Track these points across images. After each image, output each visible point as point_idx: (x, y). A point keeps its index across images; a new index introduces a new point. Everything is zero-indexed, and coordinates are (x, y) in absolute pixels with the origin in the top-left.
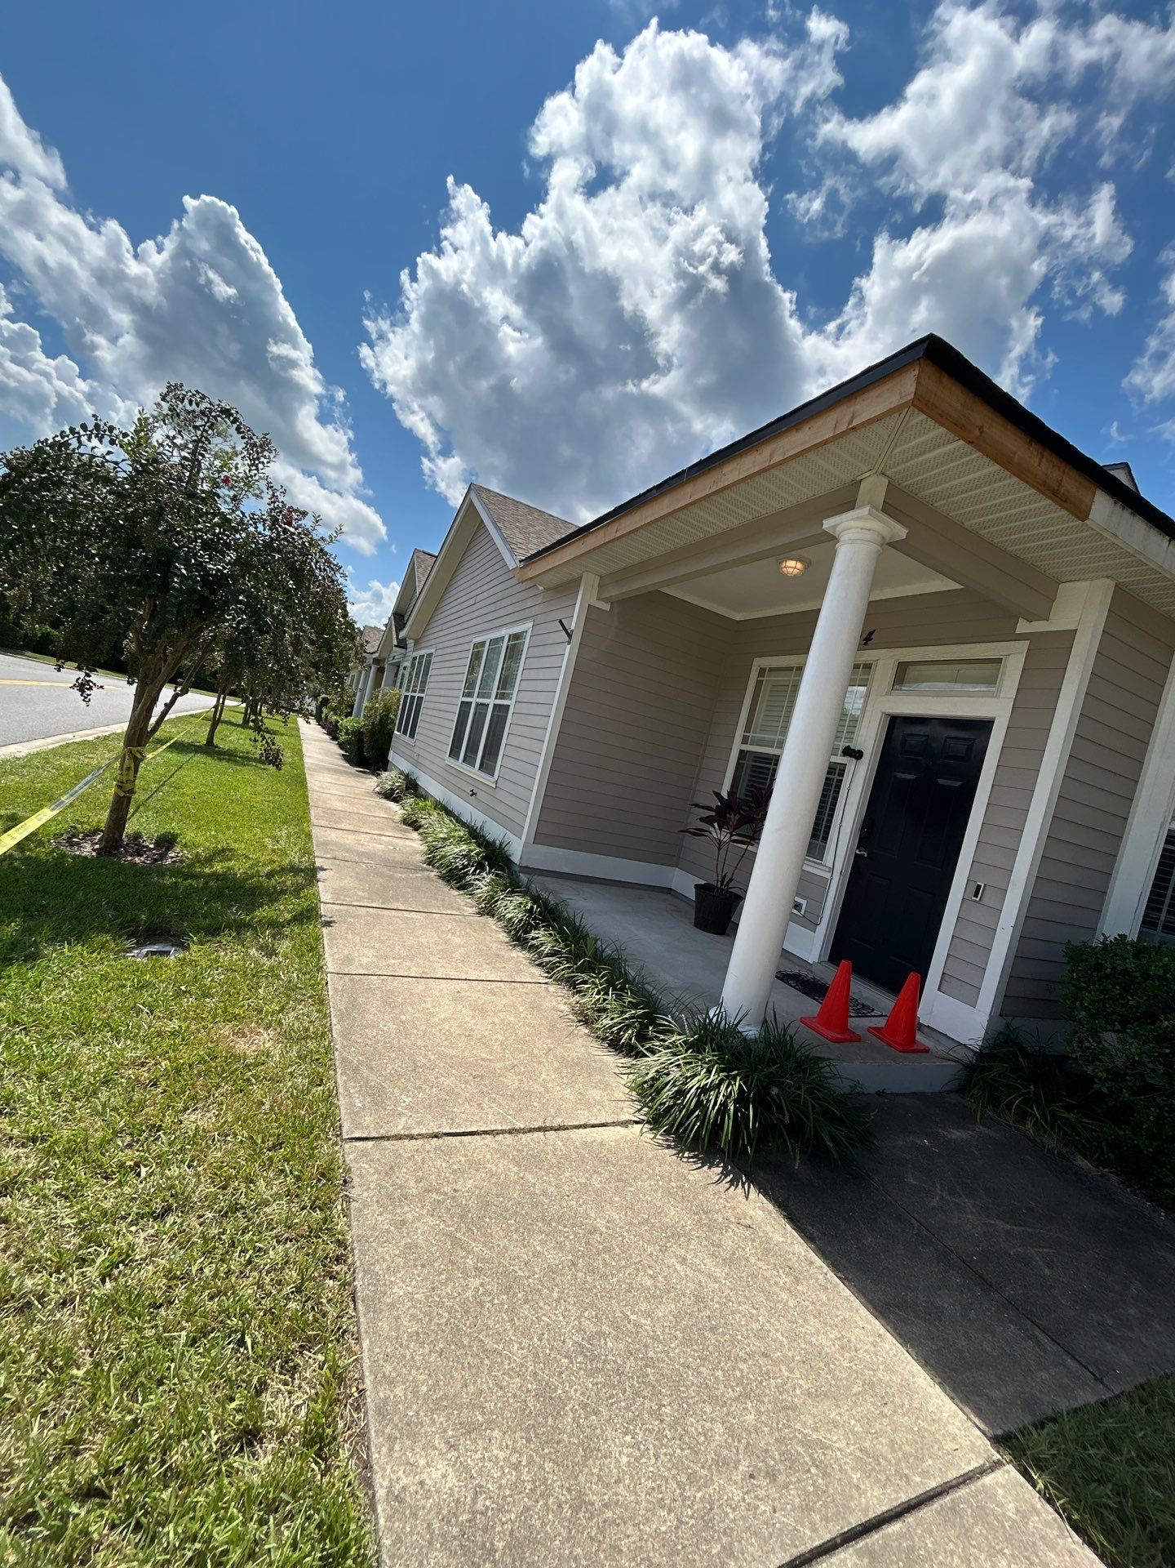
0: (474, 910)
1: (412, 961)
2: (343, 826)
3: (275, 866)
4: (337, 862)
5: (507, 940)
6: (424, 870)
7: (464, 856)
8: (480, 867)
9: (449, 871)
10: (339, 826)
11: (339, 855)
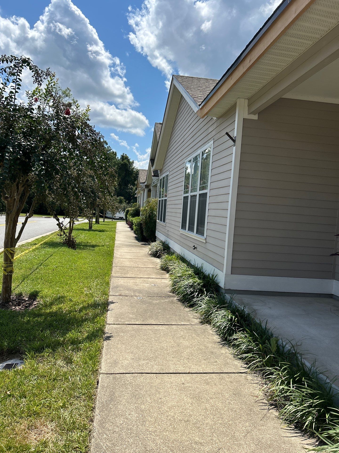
0: (198, 321)
1: (155, 361)
2: (128, 276)
3: (85, 304)
4: (121, 297)
5: (219, 340)
6: (170, 296)
7: (191, 286)
8: (201, 292)
9: (183, 296)
10: (126, 276)
11: (123, 293)
